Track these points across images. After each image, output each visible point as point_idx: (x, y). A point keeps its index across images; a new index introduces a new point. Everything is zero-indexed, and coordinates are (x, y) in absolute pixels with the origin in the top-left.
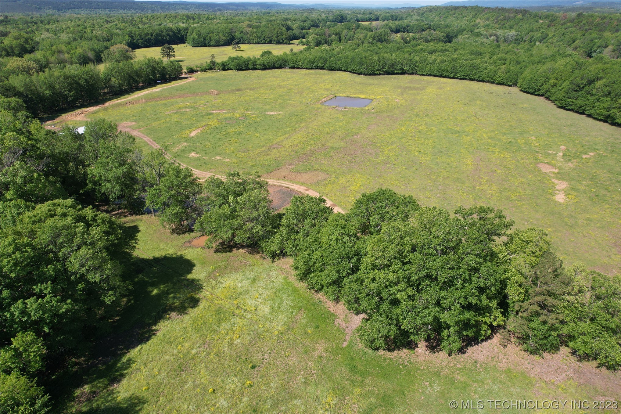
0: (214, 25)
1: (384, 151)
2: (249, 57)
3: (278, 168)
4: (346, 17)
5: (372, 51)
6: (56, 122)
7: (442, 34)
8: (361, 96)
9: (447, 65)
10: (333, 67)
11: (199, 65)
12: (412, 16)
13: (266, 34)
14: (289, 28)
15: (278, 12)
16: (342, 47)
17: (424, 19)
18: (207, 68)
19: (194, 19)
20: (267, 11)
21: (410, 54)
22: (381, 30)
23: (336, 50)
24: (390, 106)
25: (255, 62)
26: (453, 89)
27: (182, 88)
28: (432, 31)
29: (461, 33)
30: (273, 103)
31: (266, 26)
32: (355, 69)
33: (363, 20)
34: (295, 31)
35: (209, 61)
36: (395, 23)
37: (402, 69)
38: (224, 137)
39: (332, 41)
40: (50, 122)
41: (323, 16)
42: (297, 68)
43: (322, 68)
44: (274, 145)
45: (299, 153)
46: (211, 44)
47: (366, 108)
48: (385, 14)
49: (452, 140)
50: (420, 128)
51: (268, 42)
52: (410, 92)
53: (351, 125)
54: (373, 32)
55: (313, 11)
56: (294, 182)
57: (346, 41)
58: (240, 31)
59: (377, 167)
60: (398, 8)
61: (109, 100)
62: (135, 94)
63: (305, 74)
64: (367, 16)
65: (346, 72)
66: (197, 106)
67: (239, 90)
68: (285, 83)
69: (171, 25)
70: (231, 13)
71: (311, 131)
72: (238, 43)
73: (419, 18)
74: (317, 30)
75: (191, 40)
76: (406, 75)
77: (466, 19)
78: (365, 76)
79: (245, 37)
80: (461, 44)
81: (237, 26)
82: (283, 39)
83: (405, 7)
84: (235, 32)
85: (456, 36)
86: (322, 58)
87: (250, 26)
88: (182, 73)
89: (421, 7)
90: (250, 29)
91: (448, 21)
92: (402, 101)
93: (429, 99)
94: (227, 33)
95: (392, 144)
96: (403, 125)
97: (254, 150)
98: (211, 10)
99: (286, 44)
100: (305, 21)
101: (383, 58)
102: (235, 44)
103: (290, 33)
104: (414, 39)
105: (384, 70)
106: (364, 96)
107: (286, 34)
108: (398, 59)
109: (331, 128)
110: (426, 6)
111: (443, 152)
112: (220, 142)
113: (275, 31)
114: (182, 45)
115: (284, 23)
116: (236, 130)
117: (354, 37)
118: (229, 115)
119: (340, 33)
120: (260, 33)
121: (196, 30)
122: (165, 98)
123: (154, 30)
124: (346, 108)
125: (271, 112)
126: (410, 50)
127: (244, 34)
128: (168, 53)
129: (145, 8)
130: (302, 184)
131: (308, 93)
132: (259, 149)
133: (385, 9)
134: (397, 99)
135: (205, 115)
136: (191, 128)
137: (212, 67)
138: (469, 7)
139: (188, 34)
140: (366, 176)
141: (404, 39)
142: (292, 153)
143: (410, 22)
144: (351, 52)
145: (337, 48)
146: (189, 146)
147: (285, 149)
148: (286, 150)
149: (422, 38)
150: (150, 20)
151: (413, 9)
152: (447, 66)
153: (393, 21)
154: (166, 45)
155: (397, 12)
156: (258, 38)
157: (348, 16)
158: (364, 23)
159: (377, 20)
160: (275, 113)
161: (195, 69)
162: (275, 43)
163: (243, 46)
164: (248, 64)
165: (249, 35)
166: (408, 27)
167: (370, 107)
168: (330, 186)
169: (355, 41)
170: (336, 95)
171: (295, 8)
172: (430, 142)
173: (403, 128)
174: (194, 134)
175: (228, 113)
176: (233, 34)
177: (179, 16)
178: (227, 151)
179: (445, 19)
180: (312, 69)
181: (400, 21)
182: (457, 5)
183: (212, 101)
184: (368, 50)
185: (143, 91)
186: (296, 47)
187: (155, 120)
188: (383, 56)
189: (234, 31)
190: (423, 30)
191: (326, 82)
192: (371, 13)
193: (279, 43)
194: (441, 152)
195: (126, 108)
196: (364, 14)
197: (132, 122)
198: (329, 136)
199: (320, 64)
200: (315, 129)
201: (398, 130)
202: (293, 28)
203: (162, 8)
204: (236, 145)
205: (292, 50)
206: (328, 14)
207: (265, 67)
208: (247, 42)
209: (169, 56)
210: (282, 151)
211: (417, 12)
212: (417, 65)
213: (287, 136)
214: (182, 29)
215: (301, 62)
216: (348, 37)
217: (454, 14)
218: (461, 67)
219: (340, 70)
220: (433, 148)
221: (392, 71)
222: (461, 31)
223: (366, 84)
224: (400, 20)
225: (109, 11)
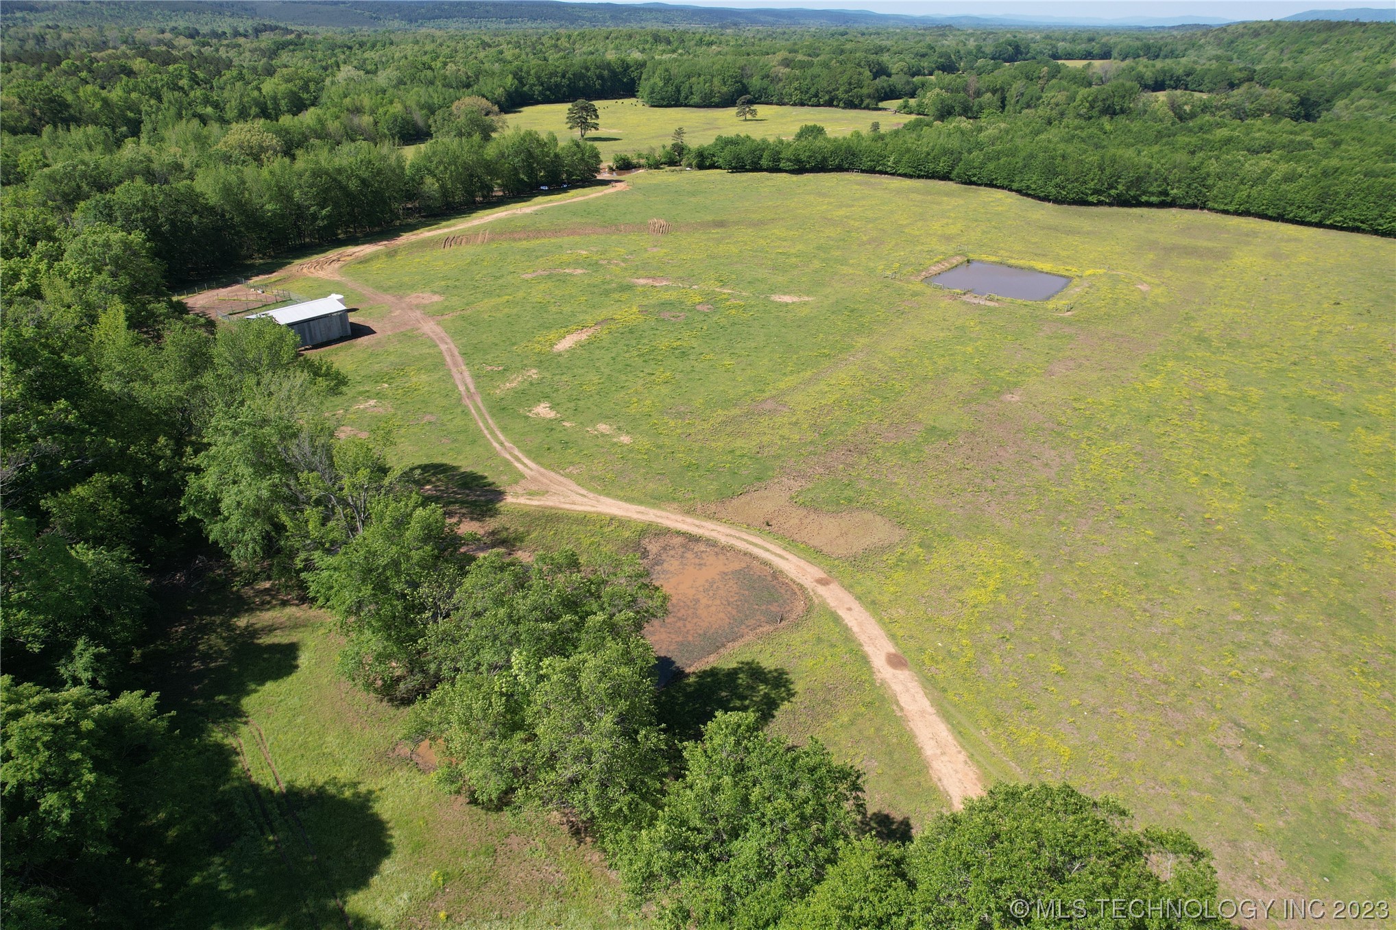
0: (706, 58)
1: (1089, 462)
2: (764, 141)
3: (757, 484)
4: (1028, 47)
5: (1083, 140)
6: (273, 280)
7: (1289, 95)
8: (1039, 265)
9: (1303, 189)
10: (975, 175)
11: (645, 153)
12: (1201, 46)
13: (823, 83)
14: (880, 71)
15: (866, 32)
16: (1003, 125)
17: (1235, 56)
18: (663, 160)
19: (669, 42)
20: (842, 29)
21: (1193, 153)
22: (1114, 82)
23: (987, 133)
24: (1121, 304)
25: (779, 153)
26: (1317, 259)
27: (586, 209)
28: (1258, 89)
29: (1344, 94)
30: (797, 266)
31: (826, 65)
32: (1033, 186)
33: (1070, 56)
34: (894, 79)
35: (669, 142)
36: (1154, 66)
37: (1166, 193)
38: (639, 361)
39: (981, 108)
40: (262, 277)
41: (972, 44)
42: (881, 172)
43: (945, 177)
44: (765, 401)
45: (831, 439)
46: (691, 102)
47: (1051, 305)
48: (1128, 41)
49: (1317, 442)
50: (1211, 386)
51: (825, 102)
52: (1184, 262)
53: (998, 357)
54: (1095, 88)
55: (948, 33)
56: (791, 543)
57: (1018, 108)
58: (763, 73)
59: (1061, 518)
60: (1163, 27)
61: (411, 228)
62: (475, 219)
63: (899, 192)
64: (1081, 47)
65: (1006, 192)
66: (605, 262)
67: (721, 224)
68: (842, 212)
69: (611, 56)
70: (758, 31)
71: (880, 365)
72: (751, 102)
73: (1219, 52)
74: (948, 78)
75: (648, 90)
76: (1174, 210)
77: (1362, 54)
78: (1057, 207)
79: (771, 88)
80: (1347, 127)
81: (757, 62)
82: (861, 97)
83: (1183, 26)
84: (752, 76)
85: (1328, 101)
86: (945, 152)
87: (786, 63)
88: (598, 171)
89: (1229, 25)
90: (788, 70)
91: (1306, 59)
92: (1158, 291)
93: (1242, 289)
94: (731, 76)
95: (1116, 436)
96: (1157, 372)
97: (708, 412)
98: (717, 25)
99: (867, 108)
100: (923, 56)
101: (1113, 161)
102: (743, 103)
103: (882, 82)
104: (1205, 108)
105: (1113, 192)
106: (1047, 266)
107: (870, 85)
108: (1156, 166)
109: (941, 362)
110: (1243, 23)
111: (1285, 483)
112: (624, 378)
113: (845, 78)
114: (627, 101)
115: (872, 57)
116: (679, 343)
117: (1041, 97)
118: (672, 296)
119: (1006, 87)
120: (809, 80)
121: (662, 67)
122: (538, 233)
123: (572, 65)
124: (991, 300)
125: (785, 294)
126: (1194, 140)
127: (772, 81)
128: (583, 120)
129: (579, 17)
130: (815, 554)
131: (897, 245)
132: (720, 412)
133: (1130, 28)
134: (1142, 282)
135: (614, 290)
136: (565, 324)
137: (674, 158)
138: (1372, 23)
139: (644, 77)
140: (1021, 553)
141: (1174, 107)
142: (811, 436)
143: (1194, 62)
144: (1028, 139)
145: (992, 127)
146: (541, 381)
147: (794, 419)
148: (796, 424)
149: (1228, 107)
150: (574, 43)
151: (1206, 30)
152: (1305, 192)
153: (1149, 59)
154: (581, 102)
155: (1162, 38)
156: (802, 92)
157: (1032, 45)
158: (1071, 64)
159: (1106, 55)
160: (795, 299)
161: (635, 161)
162: (841, 104)
163: (762, 110)
164: (760, 158)
165: (781, 84)
166: (1188, 75)
167: (1062, 303)
168: (899, 575)
169: (1041, 111)
170: (971, 256)
171: (906, 25)
172: (1240, 441)
173: (1156, 383)
174: (567, 346)
175: (674, 289)
176: (745, 81)
177: (638, 36)
178: (633, 410)
179: (1296, 54)
180: (919, 177)
181: (1168, 61)
182: (1334, 19)
183: (646, 250)
184: (1073, 137)
185: (496, 209)
186: (891, 118)
187: (488, 294)
188: (1114, 155)
189: (749, 72)
190: (1232, 86)
191: (948, 218)
192: (1091, 40)
193: (851, 105)
194: (1277, 486)
195: (438, 252)
196: (1073, 40)
197: (435, 293)
198: (930, 386)
199: (941, 167)
200: (892, 359)
201: (1139, 386)
202: (893, 71)
203: (613, 18)
204: (665, 390)
205: (876, 126)
206: (984, 40)
207: (800, 168)
208: (775, 99)
209: (585, 125)
210: (782, 426)
211: (1216, 37)
212: (1210, 182)
213: (808, 374)
214: (632, 64)
215: (892, 158)
216: (1024, 100)
217: (1325, 42)
218: (1349, 195)
219: (991, 185)
220: (1252, 466)
221: (1134, 197)
222: (1346, 89)
223: (1056, 229)
224: (1166, 57)
225: (506, 23)
